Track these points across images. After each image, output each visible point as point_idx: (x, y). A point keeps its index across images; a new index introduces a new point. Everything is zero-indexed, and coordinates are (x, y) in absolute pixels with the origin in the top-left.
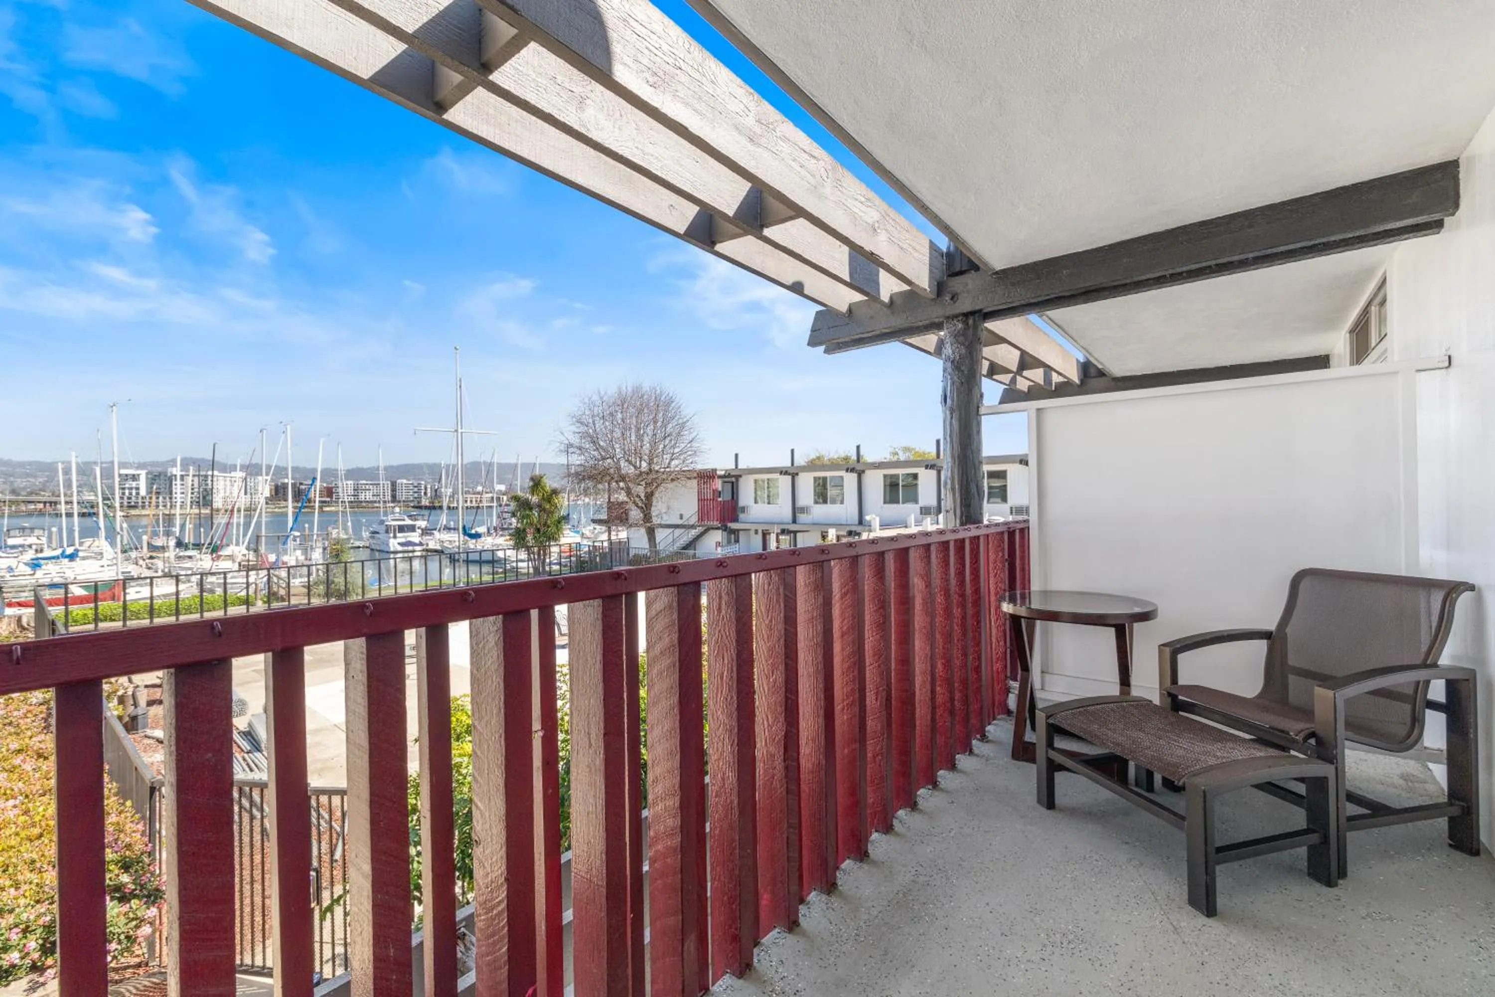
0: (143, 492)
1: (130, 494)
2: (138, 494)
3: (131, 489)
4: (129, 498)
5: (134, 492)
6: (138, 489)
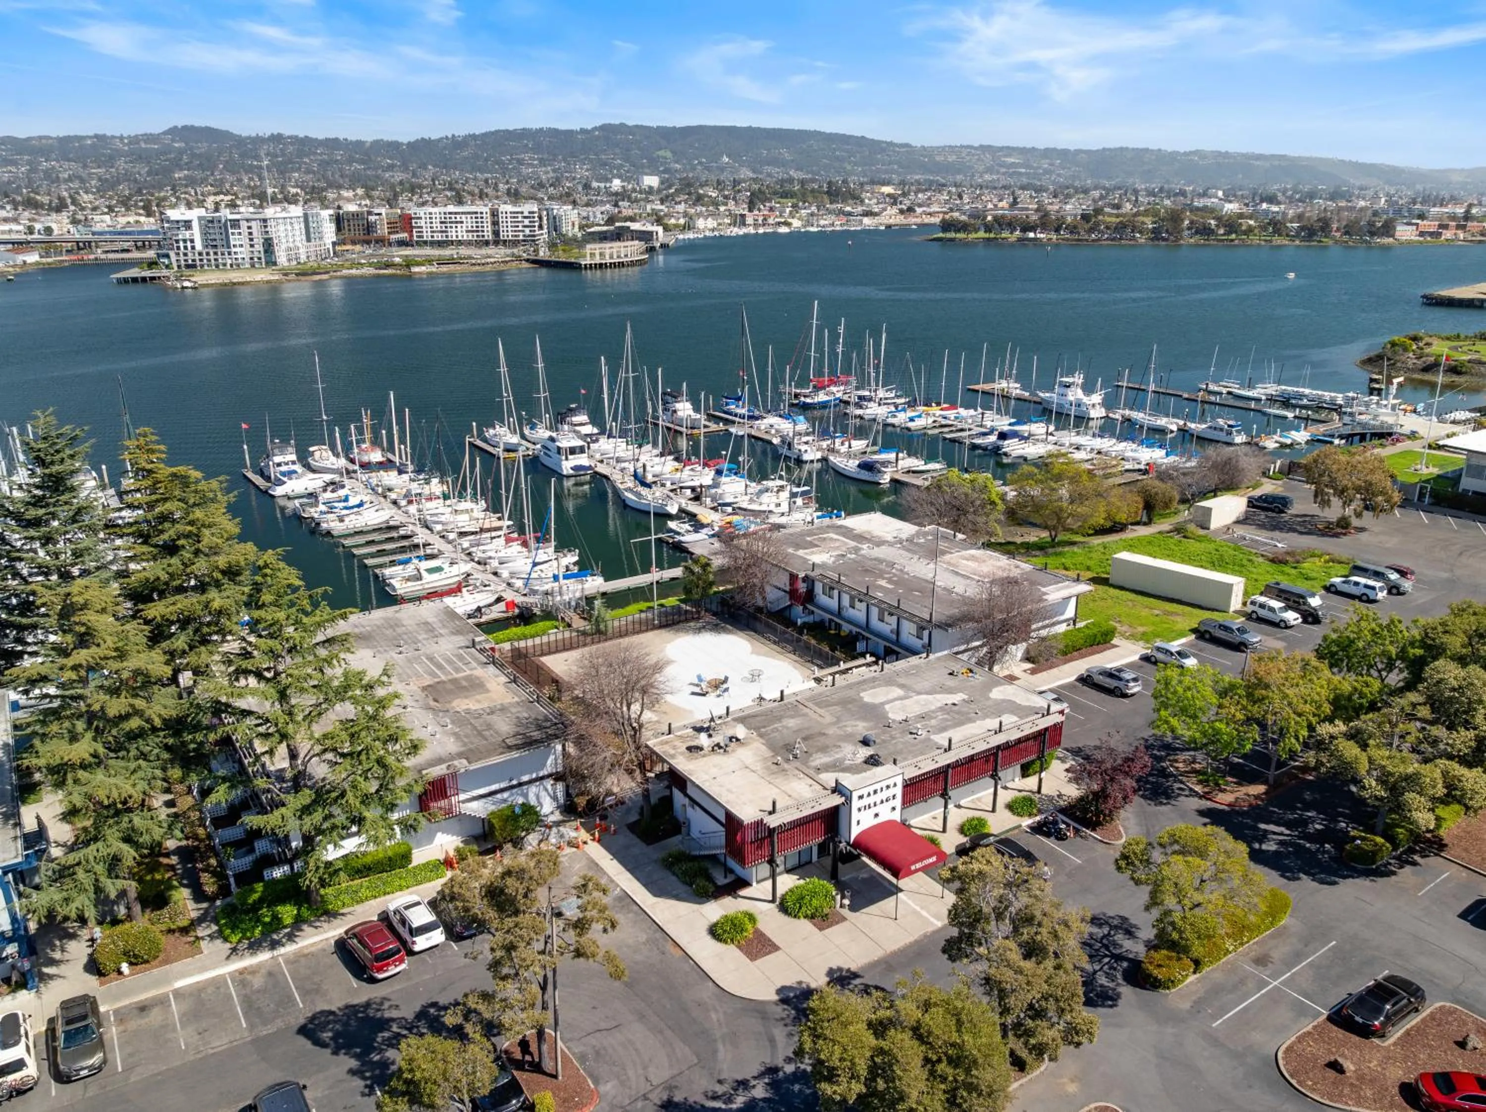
0: (199, 246)
1: (186, 248)
2: (193, 248)
3: (185, 241)
4: (185, 255)
5: (189, 244)
6: (192, 241)
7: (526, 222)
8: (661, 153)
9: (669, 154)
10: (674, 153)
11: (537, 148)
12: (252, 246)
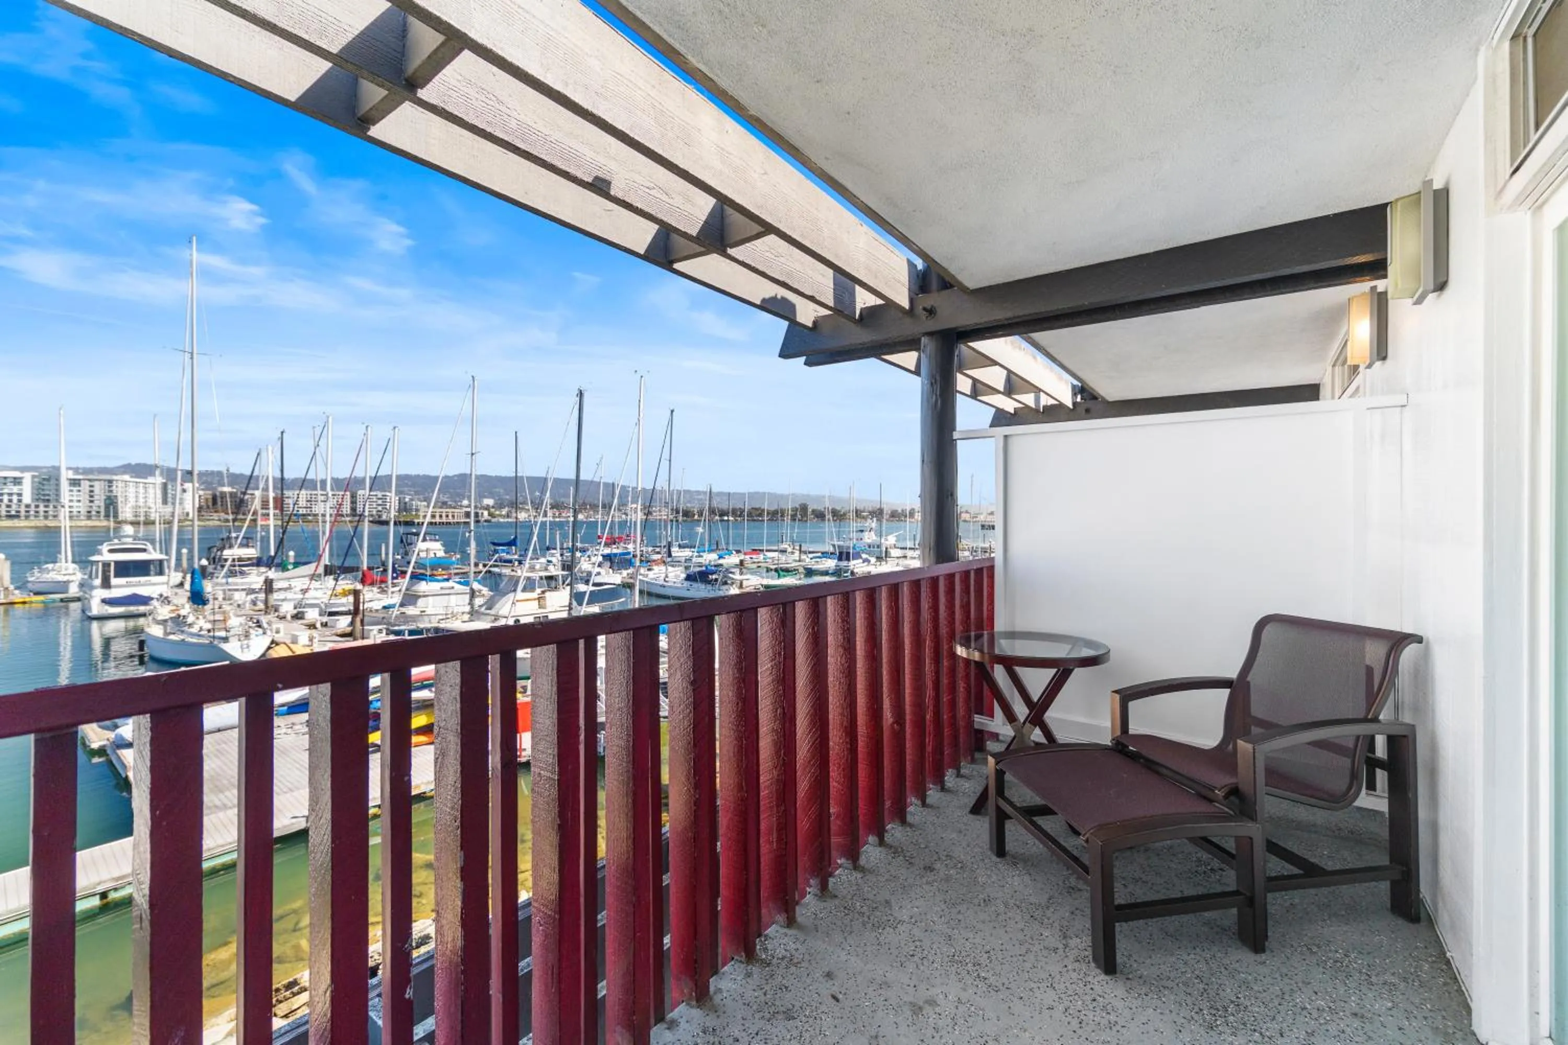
7: (380, 502)
8: (497, 490)
9: (502, 491)
10: (505, 490)
11: (413, 486)
12: (91, 501)
